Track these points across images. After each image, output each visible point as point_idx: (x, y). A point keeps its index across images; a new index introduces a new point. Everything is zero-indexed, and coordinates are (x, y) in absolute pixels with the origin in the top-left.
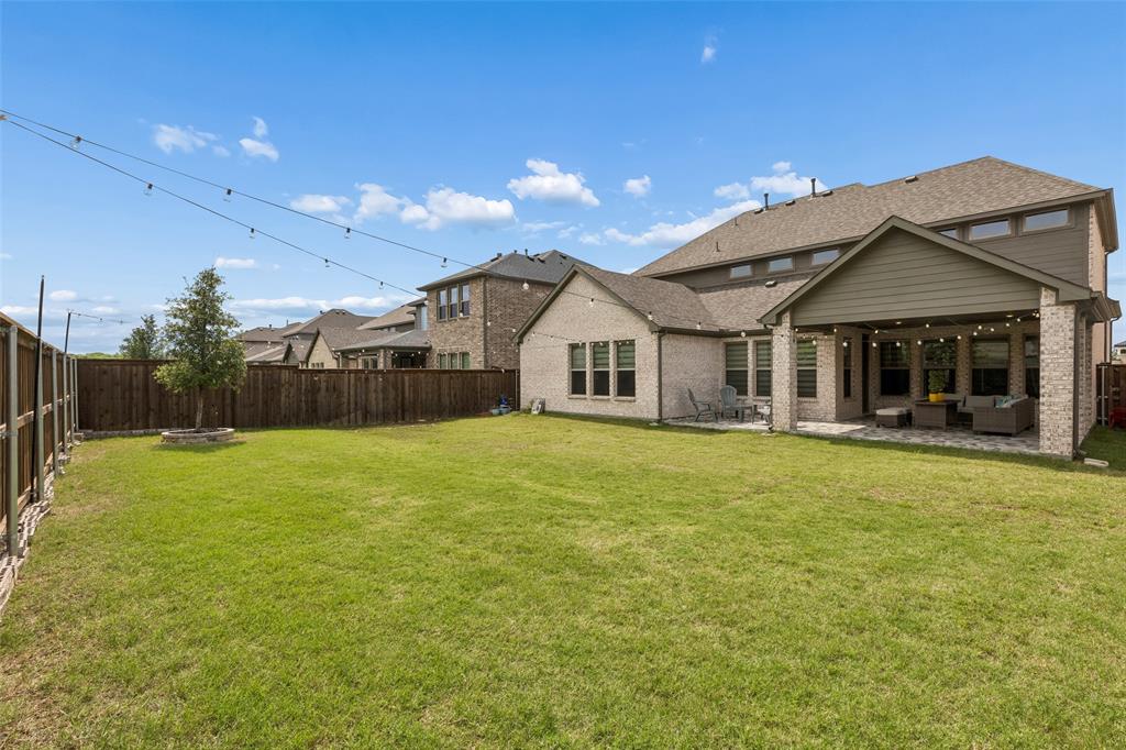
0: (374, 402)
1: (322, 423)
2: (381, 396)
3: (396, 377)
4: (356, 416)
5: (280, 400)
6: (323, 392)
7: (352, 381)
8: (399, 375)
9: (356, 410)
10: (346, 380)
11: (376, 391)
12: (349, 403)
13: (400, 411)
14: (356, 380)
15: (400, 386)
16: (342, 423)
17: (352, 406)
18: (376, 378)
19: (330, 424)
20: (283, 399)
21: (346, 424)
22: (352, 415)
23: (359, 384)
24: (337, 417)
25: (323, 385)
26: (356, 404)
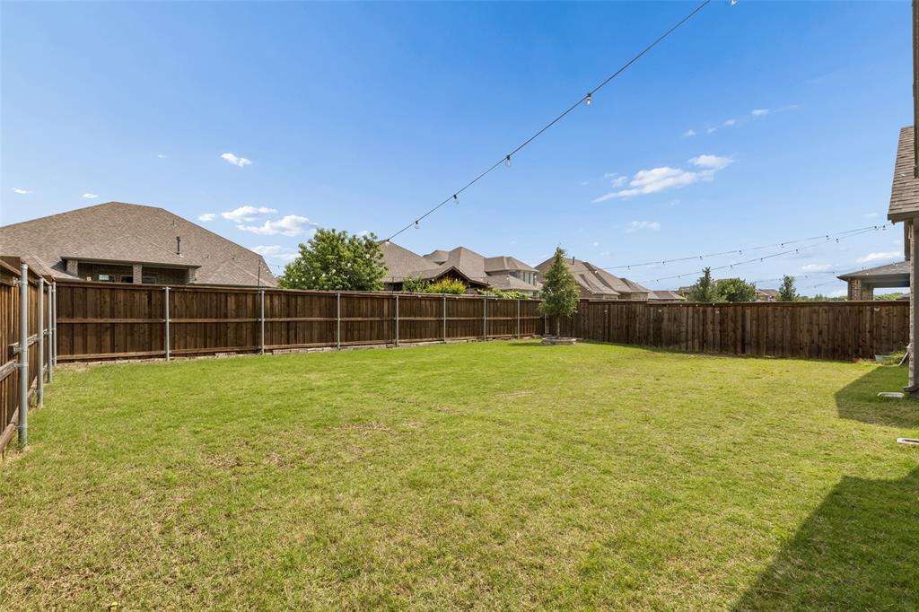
0: (710, 333)
1: (664, 346)
2: (718, 328)
3: (735, 311)
4: (693, 344)
5: (635, 326)
6: (665, 322)
7: (690, 313)
8: (739, 308)
9: (693, 339)
10: (685, 313)
11: (713, 323)
12: (687, 332)
13: (739, 344)
14: (693, 312)
15: (739, 319)
16: (680, 348)
17: (690, 335)
18: (714, 311)
19: (671, 348)
20: (638, 325)
21: (684, 349)
22: (690, 342)
23: (696, 316)
24: (677, 343)
25: (666, 317)
26: (693, 333)
